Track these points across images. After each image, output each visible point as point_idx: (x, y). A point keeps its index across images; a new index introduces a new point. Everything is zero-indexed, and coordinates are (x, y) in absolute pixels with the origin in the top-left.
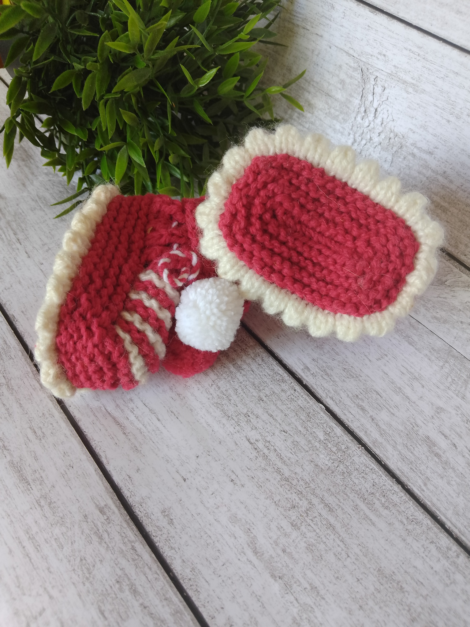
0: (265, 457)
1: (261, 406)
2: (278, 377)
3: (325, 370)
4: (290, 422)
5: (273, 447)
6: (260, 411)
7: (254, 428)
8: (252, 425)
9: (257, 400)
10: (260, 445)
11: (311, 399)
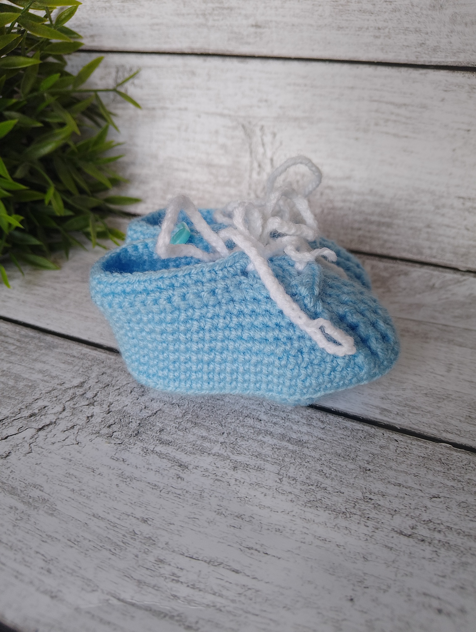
0: (447, 545)
1: (374, 478)
2: (360, 434)
3: (406, 404)
4: (429, 481)
5: (442, 527)
6: (379, 486)
7: (393, 513)
8: (386, 510)
9: (362, 473)
10: (423, 531)
11: (424, 442)
